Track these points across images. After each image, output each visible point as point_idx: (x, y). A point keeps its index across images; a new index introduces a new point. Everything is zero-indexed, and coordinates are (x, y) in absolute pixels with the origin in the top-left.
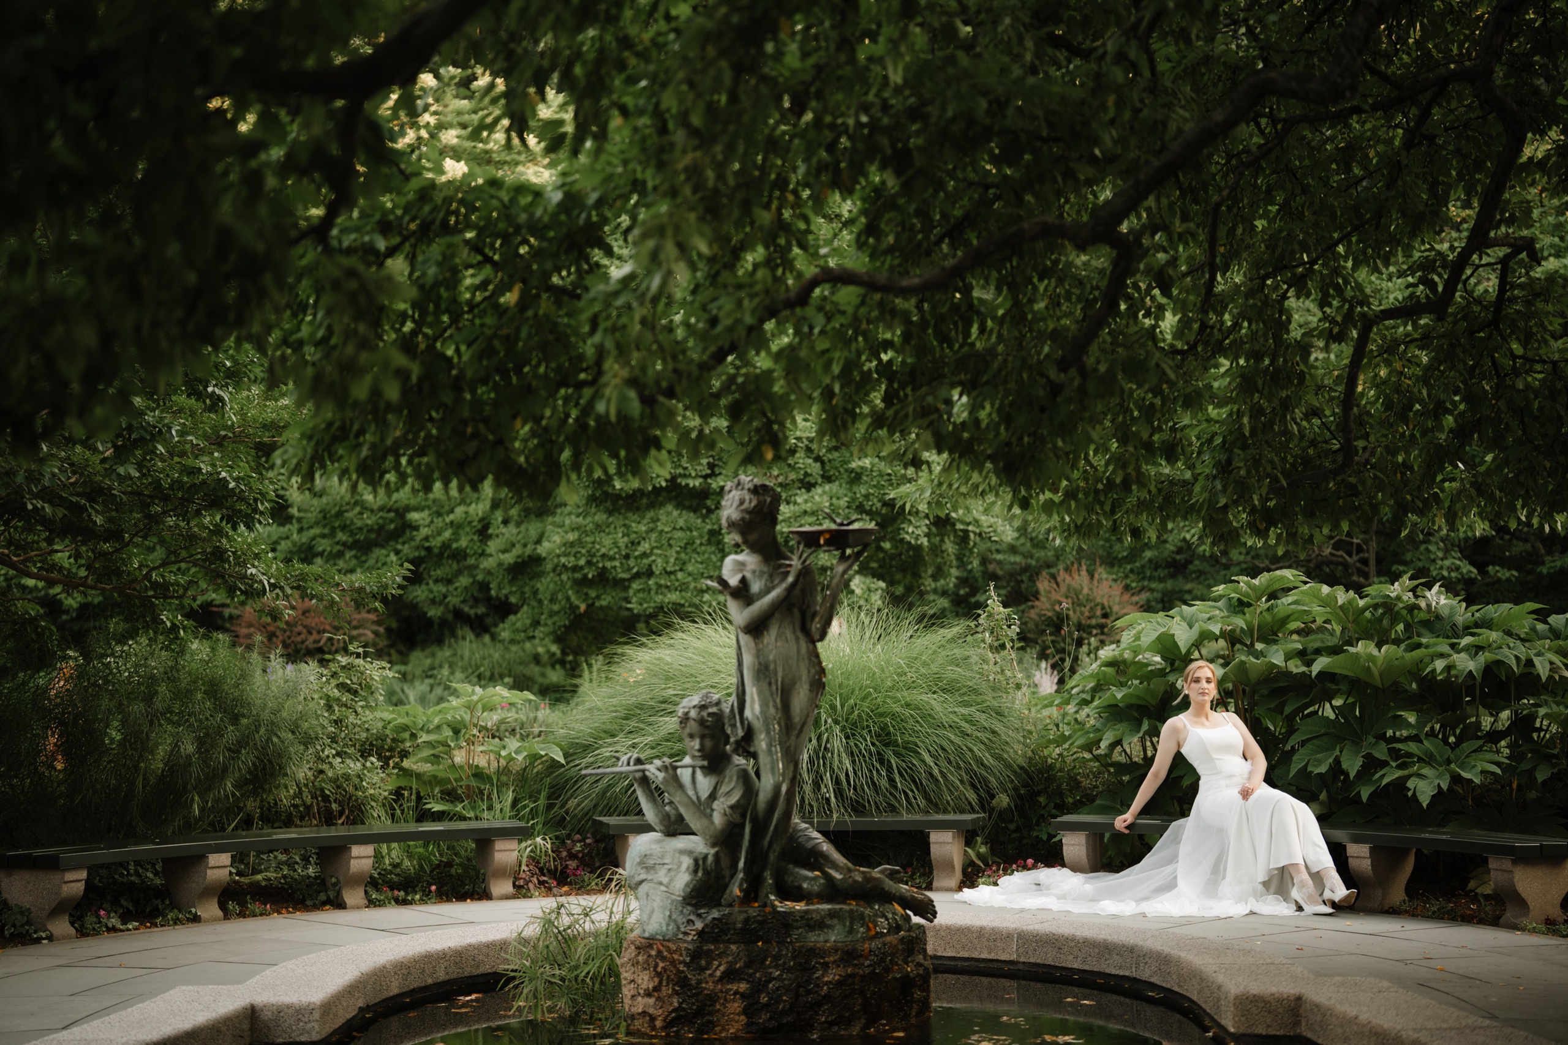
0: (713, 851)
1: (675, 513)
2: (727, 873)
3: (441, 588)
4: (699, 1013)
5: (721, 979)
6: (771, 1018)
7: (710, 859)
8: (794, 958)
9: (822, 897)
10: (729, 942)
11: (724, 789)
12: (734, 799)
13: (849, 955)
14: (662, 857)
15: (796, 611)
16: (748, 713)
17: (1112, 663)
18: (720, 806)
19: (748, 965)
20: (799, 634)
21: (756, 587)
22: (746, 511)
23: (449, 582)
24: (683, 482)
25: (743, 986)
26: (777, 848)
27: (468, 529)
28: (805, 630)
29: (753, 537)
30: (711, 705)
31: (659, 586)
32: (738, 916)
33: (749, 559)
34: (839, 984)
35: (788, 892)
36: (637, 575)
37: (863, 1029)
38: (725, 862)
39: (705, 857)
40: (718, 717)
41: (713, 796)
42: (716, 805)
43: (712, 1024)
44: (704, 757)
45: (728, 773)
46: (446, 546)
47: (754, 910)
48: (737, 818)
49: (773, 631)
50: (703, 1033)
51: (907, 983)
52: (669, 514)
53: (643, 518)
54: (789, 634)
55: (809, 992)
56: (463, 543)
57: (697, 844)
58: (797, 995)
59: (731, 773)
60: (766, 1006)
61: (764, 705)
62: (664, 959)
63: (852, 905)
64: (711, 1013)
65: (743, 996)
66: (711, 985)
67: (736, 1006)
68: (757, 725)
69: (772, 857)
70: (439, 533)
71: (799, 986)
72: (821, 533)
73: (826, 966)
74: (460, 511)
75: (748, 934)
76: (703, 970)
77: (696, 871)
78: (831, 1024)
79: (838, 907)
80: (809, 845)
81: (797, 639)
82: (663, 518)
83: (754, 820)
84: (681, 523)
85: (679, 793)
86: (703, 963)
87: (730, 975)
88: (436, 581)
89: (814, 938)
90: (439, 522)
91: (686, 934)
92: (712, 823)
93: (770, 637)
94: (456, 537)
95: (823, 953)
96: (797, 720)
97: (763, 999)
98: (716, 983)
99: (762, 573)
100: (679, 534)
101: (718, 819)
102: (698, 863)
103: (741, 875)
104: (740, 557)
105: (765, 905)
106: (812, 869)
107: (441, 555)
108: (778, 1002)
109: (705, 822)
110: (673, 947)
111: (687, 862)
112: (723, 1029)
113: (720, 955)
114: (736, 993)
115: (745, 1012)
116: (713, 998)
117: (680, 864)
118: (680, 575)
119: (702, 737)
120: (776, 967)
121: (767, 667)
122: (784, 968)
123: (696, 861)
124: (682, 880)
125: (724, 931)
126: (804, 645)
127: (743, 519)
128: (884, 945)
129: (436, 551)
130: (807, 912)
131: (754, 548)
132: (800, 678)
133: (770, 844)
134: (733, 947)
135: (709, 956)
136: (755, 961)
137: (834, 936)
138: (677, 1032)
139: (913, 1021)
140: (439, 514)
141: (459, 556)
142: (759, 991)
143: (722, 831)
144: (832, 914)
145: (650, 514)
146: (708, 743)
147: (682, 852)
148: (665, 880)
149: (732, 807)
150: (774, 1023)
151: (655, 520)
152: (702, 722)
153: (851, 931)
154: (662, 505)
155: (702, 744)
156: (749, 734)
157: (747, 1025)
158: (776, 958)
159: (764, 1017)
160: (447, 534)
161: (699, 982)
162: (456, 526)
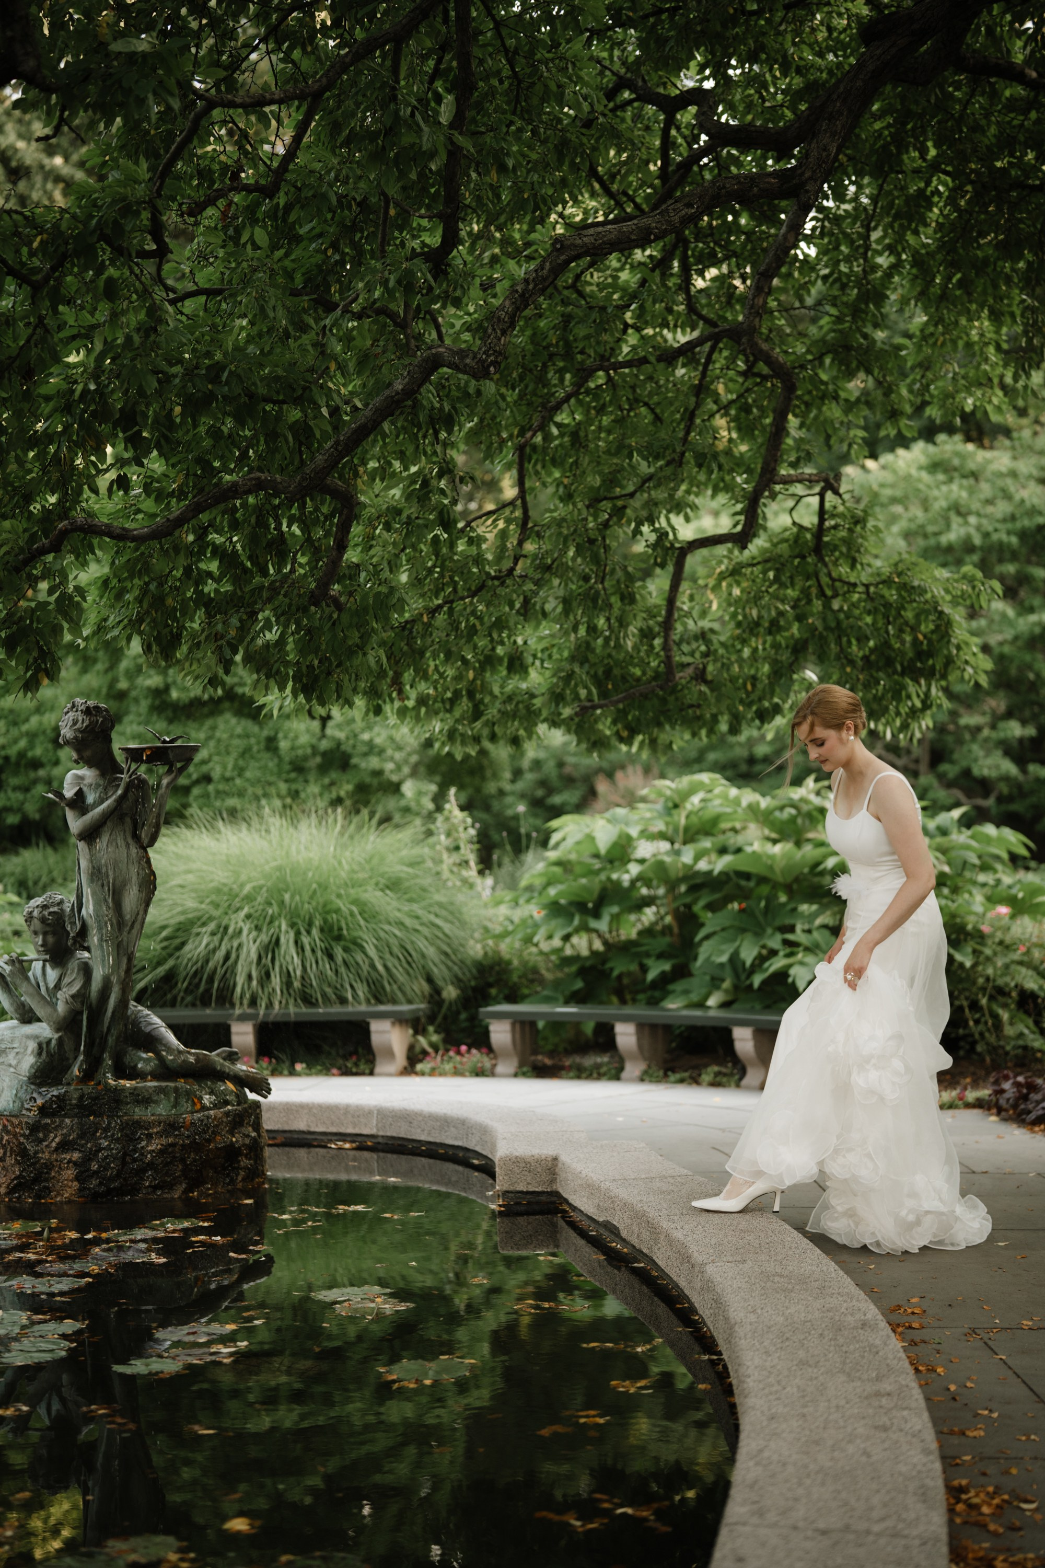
0: (56, 1036)
1: (234, 721)
2: (71, 1055)
3: (19, 796)
4: (36, 1180)
5: (56, 1149)
6: (101, 1184)
7: (54, 1042)
8: (121, 1130)
9: (156, 1076)
10: (66, 1116)
11: (66, 980)
12: (75, 989)
13: (171, 1127)
14: (12, 1041)
15: (128, 820)
16: (84, 912)
17: (559, 863)
18: (63, 996)
19: (82, 1136)
20: (130, 840)
21: (90, 798)
22: (78, 730)
23: (26, 790)
24: (240, 690)
25: (76, 1156)
26: (114, 1032)
27: (42, 738)
28: (136, 837)
29: (87, 753)
30: (53, 905)
31: (218, 792)
32: (73, 1091)
33: (88, 774)
34: (161, 1152)
35: (122, 1071)
36: (197, 782)
37: (186, 1192)
38: (68, 1046)
39: (49, 1042)
40: (59, 917)
41: (58, 987)
42: (60, 995)
43: (48, 1190)
44: (46, 952)
45: (70, 966)
46: (22, 755)
47: (89, 1088)
48: (78, 1006)
49: (105, 838)
50: (40, 1197)
51: (232, 1153)
52: (227, 722)
53: (202, 725)
54: (120, 841)
55: (135, 1160)
56: (38, 751)
57: (43, 1030)
58: (124, 1163)
59: (73, 965)
60: (95, 1172)
61: (97, 904)
62: (8, 1132)
63: (181, 1083)
64: (47, 1180)
65: (75, 1164)
66: (47, 1155)
67: (70, 1173)
68: (91, 923)
69: (111, 1041)
70: (15, 741)
71: (125, 1154)
72: (144, 749)
73: (149, 1137)
74: (34, 720)
75: (85, 1108)
76: (40, 1141)
77: (39, 1054)
78: (155, 1188)
79: (164, 1084)
80: (148, 1029)
81: (128, 845)
82: (221, 726)
83: (90, 1008)
84: (239, 730)
85: (25, 984)
86: (41, 1135)
87: (64, 1146)
88: (15, 789)
89: (138, 1113)
90: (15, 732)
91: (29, 1110)
92: (56, 1010)
93: (102, 844)
94: (31, 745)
95: (149, 1125)
96: (128, 917)
97: (95, 1166)
98: (51, 1153)
99: (97, 785)
100: (236, 742)
101: (61, 1008)
102: (42, 1047)
103: (81, 1057)
104: (79, 772)
105: (99, 1083)
106: (147, 1051)
107: (18, 764)
108: (106, 1169)
109: (49, 1010)
110: (16, 1121)
111: (32, 1046)
112: (58, 1194)
113: (56, 1129)
114: (69, 1161)
115: (77, 1178)
116: (49, 1166)
117: (26, 1048)
118: (238, 781)
119: (45, 934)
120: (106, 1138)
121: (99, 871)
122: (113, 1140)
123: (40, 1045)
124: (28, 1062)
125: (61, 1108)
126: (134, 850)
127: (76, 738)
128: (208, 1117)
129: (13, 759)
130: (135, 1089)
131: (90, 764)
132: (130, 880)
133: (109, 1029)
134: (67, 1121)
135: (46, 1129)
136: (87, 1133)
137: (162, 1109)
138: (19, 1198)
139: (240, 1186)
140: (15, 724)
141: (36, 764)
142: (90, 1160)
143: (65, 1018)
144: (160, 1090)
145: (209, 723)
146: (50, 939)
147: (28, 1037)
148: (14, 1063)
149: (73, 996)
150: (103, 1189)
151: (214, 728)
152: (43, 920)
153: (176, 1105)
154: (221, 712)
155: (44, 940)
156: (83, 932)
157: (80, 1190)
158: (106, 1130)
159: (94, 1183)
160: (23, 743)
161: (36, 1153)
162: (32, 736)
